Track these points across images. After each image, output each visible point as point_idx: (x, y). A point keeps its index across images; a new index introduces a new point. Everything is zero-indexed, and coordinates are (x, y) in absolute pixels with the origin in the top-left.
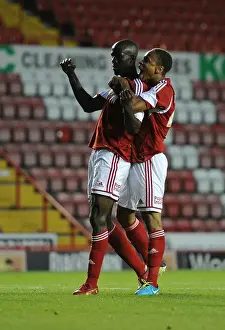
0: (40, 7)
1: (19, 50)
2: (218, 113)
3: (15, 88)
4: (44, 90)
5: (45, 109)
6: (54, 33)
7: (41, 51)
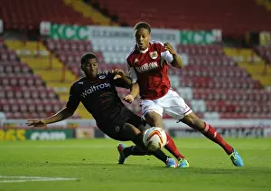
0: (102, 6)
1: (91, 28)
2: (189, 60)
3: (88, 48)
4: (103, 49)
5: (103, 58)
6: (108, 20)
7: (101, 29)
